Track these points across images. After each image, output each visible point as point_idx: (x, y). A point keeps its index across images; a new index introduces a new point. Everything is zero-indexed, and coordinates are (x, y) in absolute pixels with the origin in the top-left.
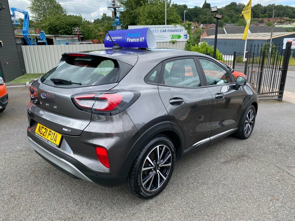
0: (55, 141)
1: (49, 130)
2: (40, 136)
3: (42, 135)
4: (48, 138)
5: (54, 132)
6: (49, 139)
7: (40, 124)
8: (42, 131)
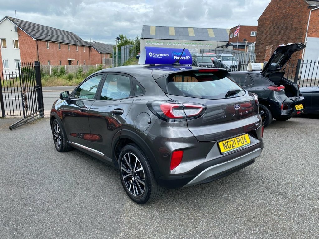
0: (246, 142)
1: (235, 139)
2: (231, 150)
3: (232, 148)
4: (239, 145)
5: (241, 137)
6: (241, 144)
7: (222, 142)
8: (230, 145)
